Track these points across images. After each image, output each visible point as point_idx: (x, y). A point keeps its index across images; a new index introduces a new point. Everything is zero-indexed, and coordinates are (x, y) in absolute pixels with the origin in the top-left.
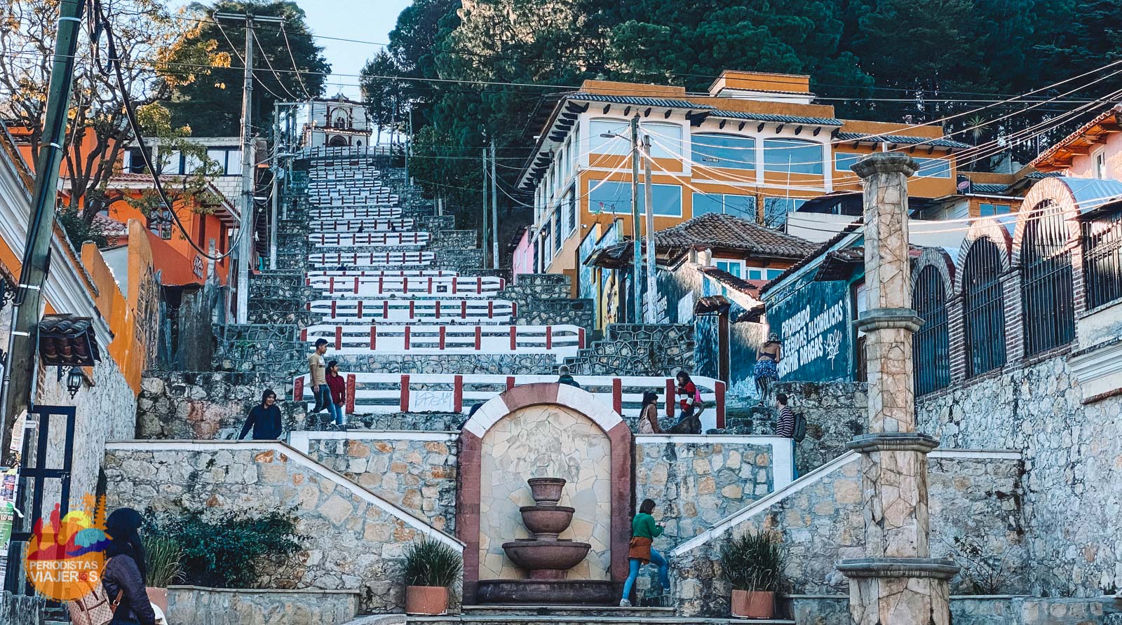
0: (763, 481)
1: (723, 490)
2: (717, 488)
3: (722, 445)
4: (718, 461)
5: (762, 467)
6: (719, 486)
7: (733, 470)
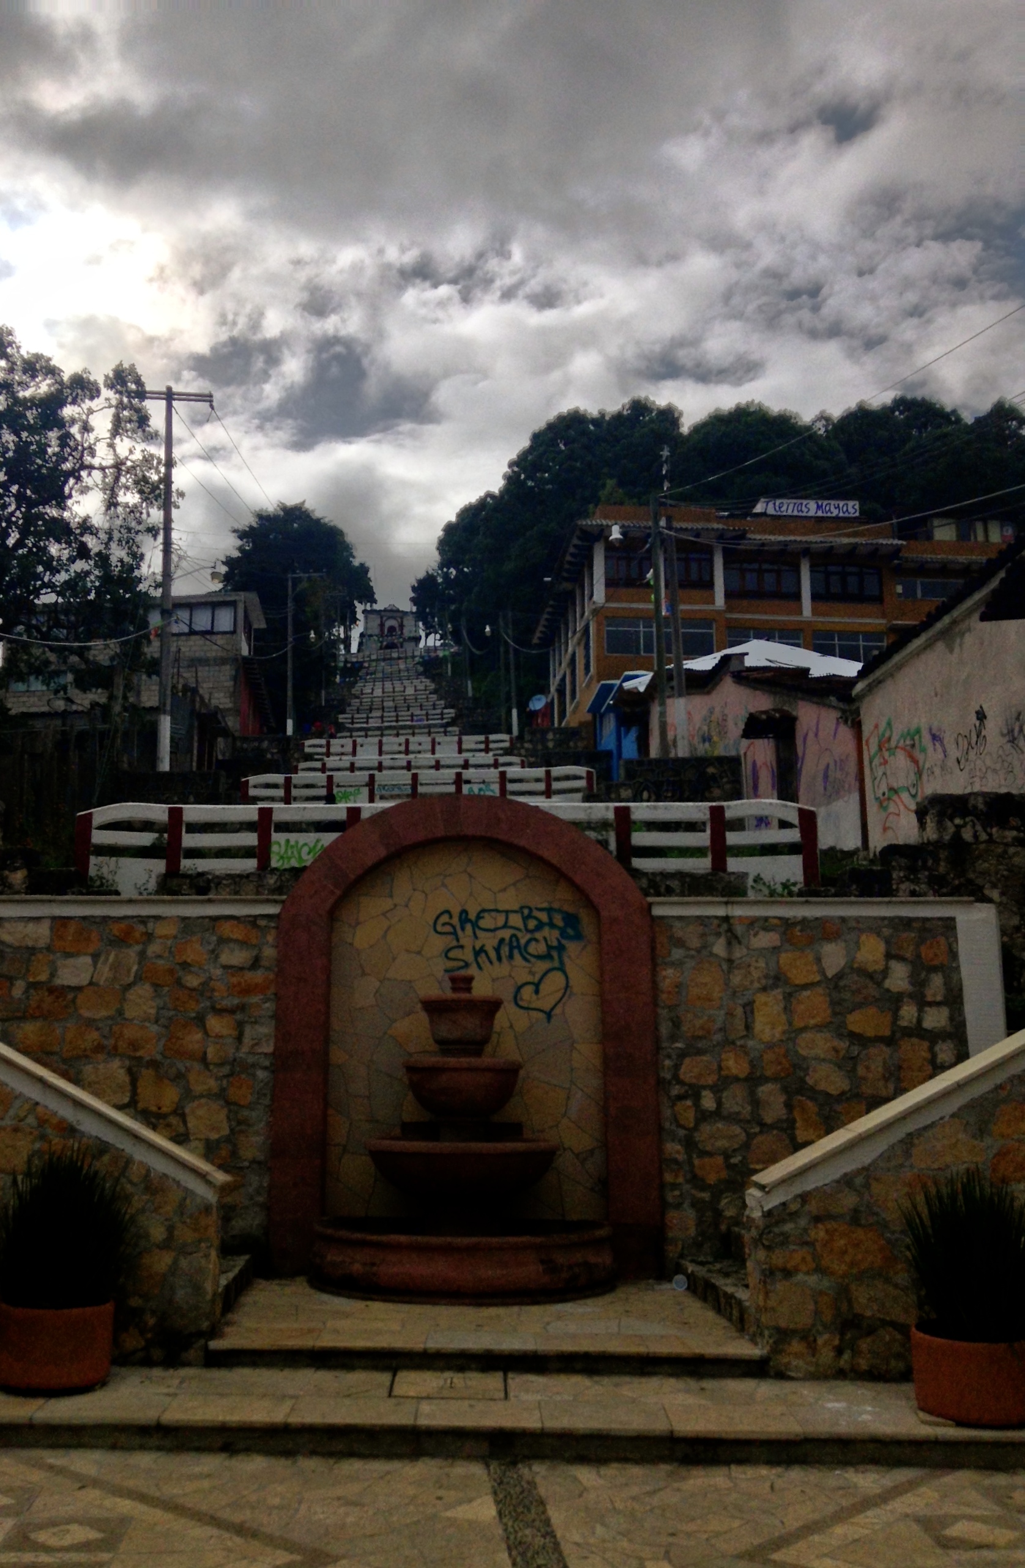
0: (939, 998)
1: (850, 1018)
2: (835, 1014)
3: (843, 919)
4: (834, 956)
5: (934, 969)
6: (838, 1008)
7: (870, 976)
